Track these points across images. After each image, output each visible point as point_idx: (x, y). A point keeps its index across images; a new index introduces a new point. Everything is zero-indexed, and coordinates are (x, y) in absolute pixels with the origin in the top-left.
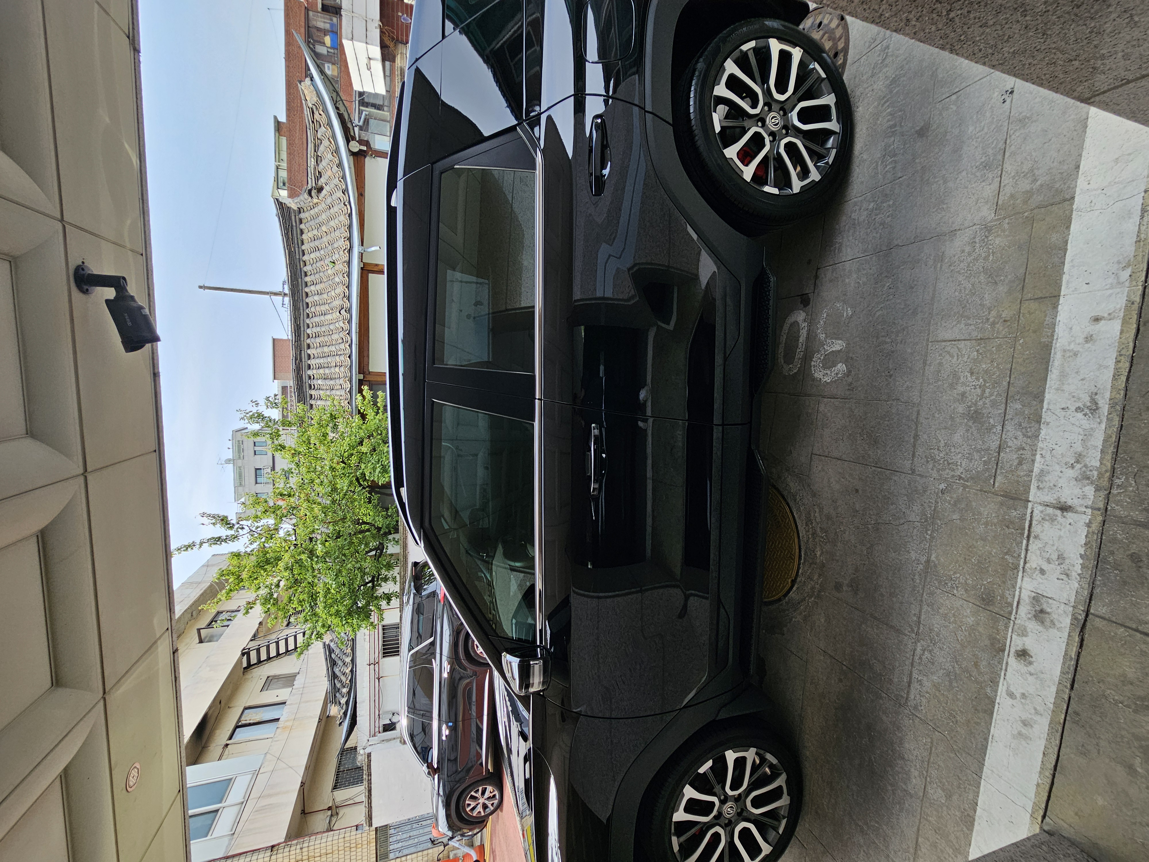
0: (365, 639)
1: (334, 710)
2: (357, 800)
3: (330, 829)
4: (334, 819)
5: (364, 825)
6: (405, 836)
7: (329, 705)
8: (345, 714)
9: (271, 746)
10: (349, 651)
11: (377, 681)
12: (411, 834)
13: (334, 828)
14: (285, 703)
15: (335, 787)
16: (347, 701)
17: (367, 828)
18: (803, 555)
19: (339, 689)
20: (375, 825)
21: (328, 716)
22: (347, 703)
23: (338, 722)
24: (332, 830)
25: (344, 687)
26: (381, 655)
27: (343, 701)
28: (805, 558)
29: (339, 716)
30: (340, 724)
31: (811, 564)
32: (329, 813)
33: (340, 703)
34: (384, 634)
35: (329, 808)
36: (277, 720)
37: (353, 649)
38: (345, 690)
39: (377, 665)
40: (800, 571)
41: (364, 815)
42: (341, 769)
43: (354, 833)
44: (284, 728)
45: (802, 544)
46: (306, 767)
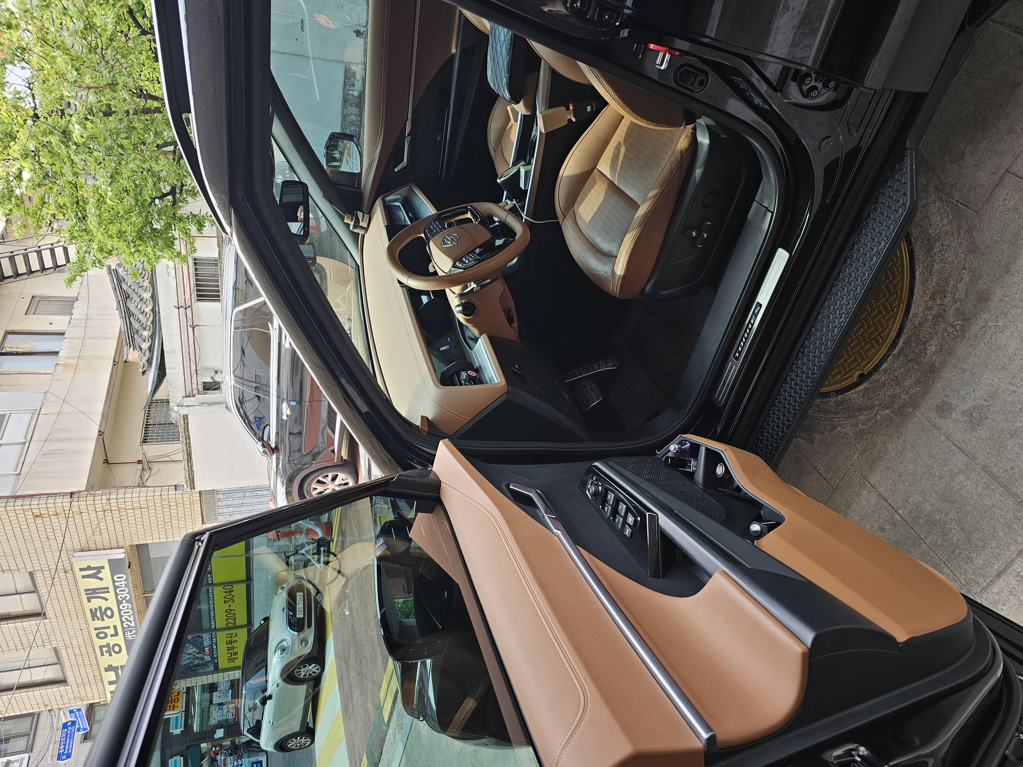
0: (168, 274)
1: (133, 355)
2: (174, 458)
3: (142, 485)
4: (146, 474)
5: (185, 486)
6: (236, 502)
7: (125, 348)
8: (149, 362)
9: (51, 384)
10: (146, 284)
11: (190, 330)
12: (244, 501)
13: (147, 484)
14: (63, 334)
15: (145, 441)
16: (151, 346)
17: (189, 490)
18: (901, 343)
19: (138, 331)
20: (198, 489)
21: (126, 362)
22: (151, 349)
23: (141, 370)
24: (145, 487)
25: (145, 329)
26: (194, 297)
27: (145, 346)
28: (902, 350)
29: (141, 364)
30: (144, 373)
31: (910, 361)
32: (140, 466)
33: (141, 349)
34: (196, 269)
35: (139, 462)
36: (56, 353)
37: (153, 283)
38: (146, 333)
39: (189, 310)
40: (883, 366)
41: (184, 477)
42: (151, 422)
43: (174, 492)
44: (67, 366)
45: (909, 325)
46: (103, 415)
